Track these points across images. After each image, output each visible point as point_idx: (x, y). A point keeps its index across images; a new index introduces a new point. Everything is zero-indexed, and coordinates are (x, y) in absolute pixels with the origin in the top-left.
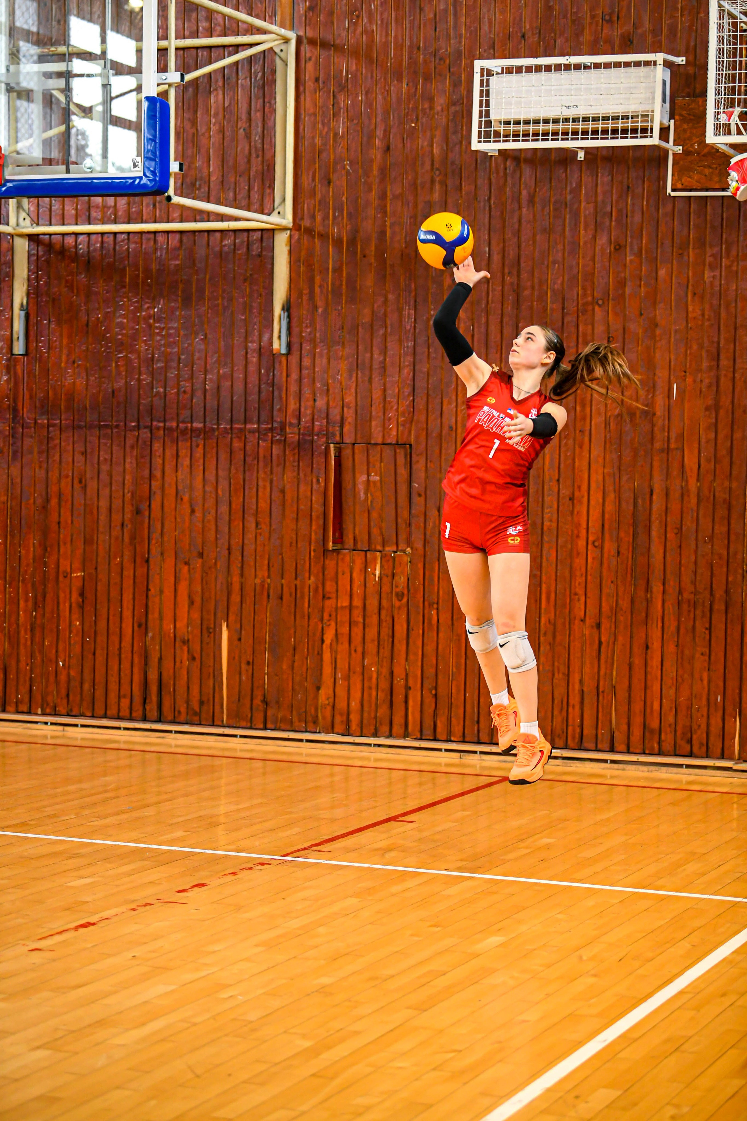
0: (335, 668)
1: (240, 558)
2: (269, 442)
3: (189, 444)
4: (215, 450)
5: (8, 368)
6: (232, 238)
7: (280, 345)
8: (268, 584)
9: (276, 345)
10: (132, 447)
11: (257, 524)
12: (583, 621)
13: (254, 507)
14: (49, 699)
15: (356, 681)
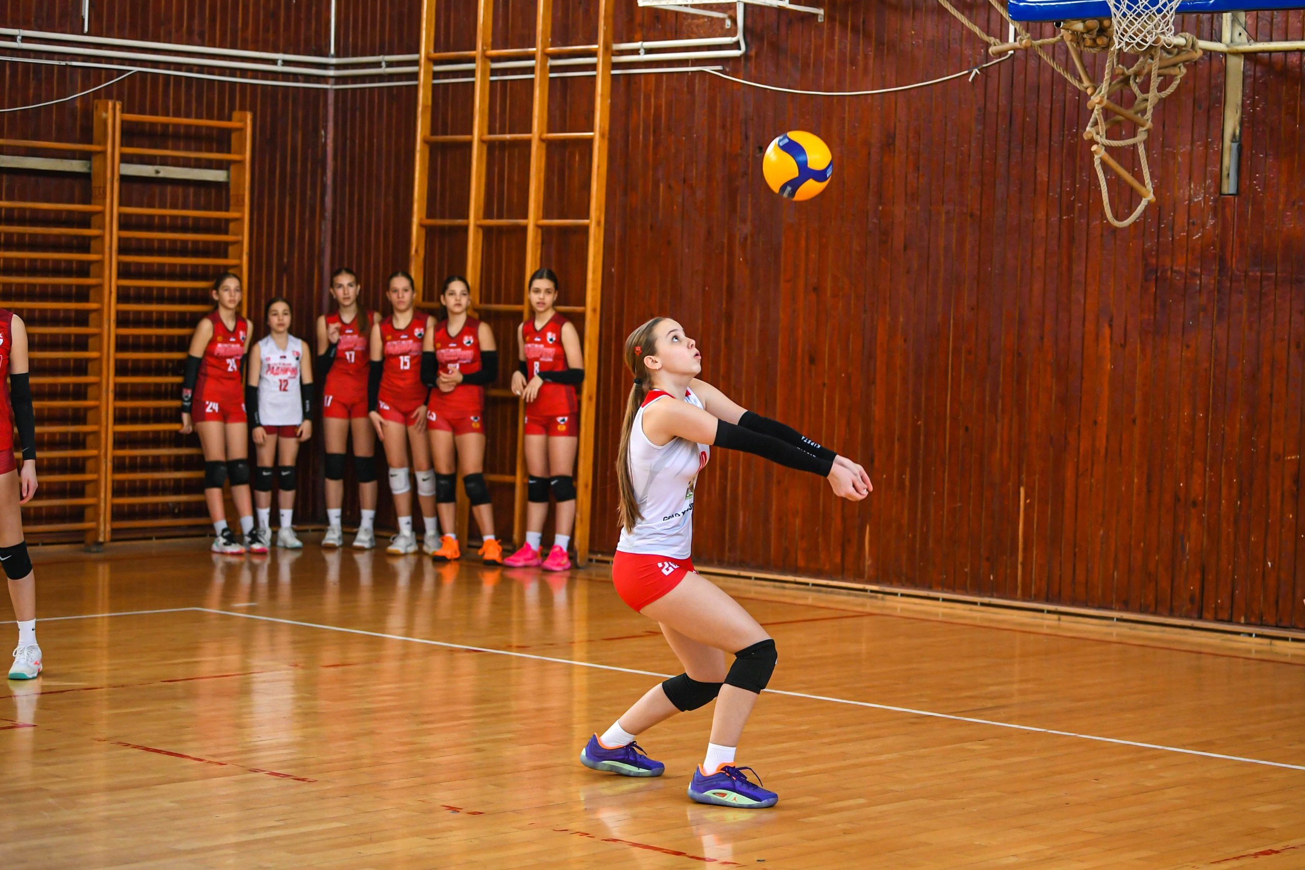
5: (1215, 210)
14: (1255, 606)
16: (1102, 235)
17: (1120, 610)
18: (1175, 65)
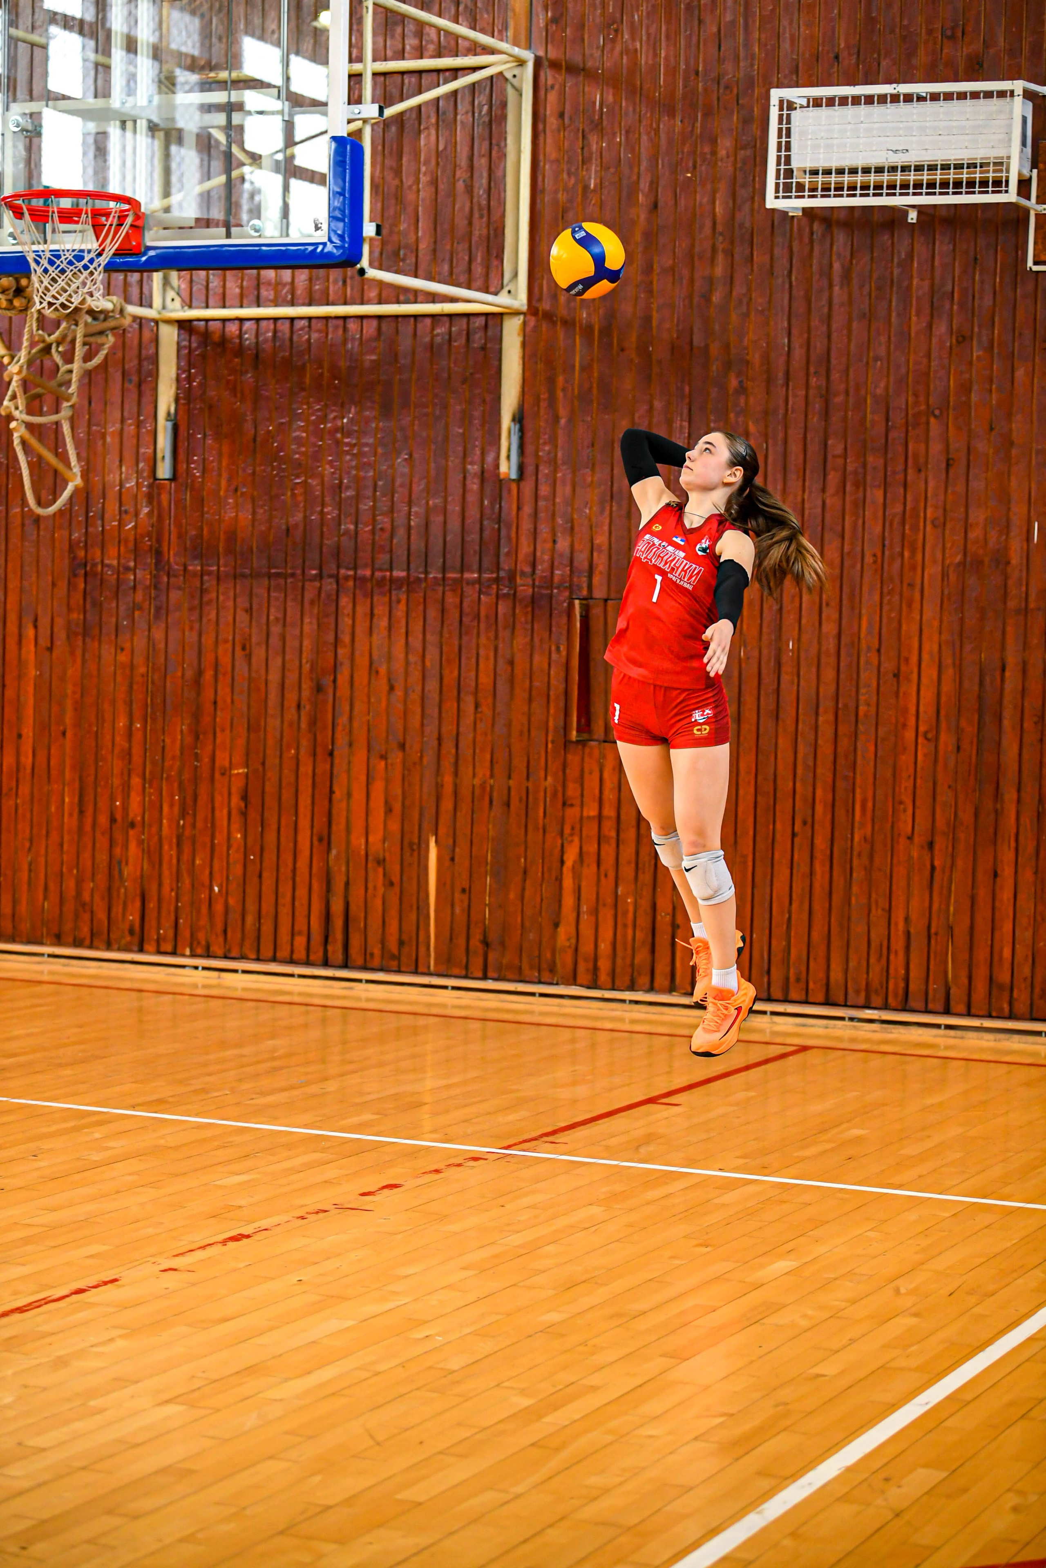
0: (579, 899)
1: (453, 751)
2: (494, 597)
3: (386, 599)
4: (421, 607)
5: (150, 497)
6: (447, 325)
7: (509, 468)
8: (492, 787)
9: (503, 468)
10: (312, 603)
11: (477, 706)
12: (910, 838)
13: (473, 684)
14: (201, 936)
15: (607, 915)
16: (23, 525)
17: (53, 944)
18: (101, 333)
